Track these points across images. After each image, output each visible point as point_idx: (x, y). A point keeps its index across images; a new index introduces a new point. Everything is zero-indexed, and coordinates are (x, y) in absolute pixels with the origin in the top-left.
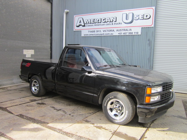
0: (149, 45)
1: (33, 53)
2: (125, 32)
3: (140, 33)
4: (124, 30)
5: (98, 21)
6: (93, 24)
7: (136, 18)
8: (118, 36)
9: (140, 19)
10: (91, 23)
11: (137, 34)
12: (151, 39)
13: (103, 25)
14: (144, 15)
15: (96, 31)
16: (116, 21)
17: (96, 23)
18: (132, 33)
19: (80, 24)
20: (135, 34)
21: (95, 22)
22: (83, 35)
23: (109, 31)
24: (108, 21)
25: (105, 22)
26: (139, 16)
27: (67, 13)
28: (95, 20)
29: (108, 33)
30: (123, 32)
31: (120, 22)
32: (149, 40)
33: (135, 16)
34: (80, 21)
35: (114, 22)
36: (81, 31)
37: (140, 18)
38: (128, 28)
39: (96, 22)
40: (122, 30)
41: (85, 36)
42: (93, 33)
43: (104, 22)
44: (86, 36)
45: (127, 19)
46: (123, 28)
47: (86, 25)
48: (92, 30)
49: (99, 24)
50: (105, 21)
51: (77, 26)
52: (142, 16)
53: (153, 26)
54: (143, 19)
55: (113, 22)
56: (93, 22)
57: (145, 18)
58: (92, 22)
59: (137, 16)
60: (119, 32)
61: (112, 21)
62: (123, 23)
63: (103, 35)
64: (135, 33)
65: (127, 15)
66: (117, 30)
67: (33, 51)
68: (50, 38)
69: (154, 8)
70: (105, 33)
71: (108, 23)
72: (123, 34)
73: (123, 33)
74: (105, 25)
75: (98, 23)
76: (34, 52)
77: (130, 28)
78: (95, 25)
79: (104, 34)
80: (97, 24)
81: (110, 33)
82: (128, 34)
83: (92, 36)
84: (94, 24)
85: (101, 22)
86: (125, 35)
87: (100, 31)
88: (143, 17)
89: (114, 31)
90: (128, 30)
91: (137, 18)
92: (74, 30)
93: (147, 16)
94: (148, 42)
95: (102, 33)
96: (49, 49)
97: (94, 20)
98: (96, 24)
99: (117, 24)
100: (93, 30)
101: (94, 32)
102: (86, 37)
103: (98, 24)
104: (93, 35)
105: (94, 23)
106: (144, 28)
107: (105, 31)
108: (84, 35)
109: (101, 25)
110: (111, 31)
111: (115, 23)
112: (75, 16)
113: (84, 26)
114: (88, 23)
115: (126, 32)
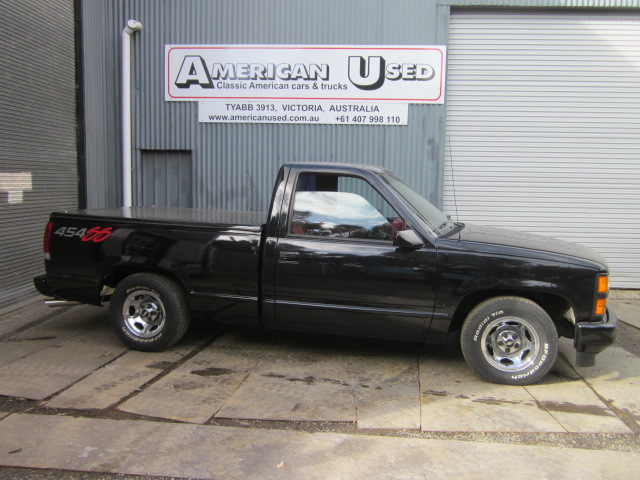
0: (433, 157)
1: (29, 186)
2: (357, 114)
3: (404, 121)
4: (356, 108)
5: (263, 73)
6: (244, 82)
7: (392, 74)
8: (334, 127)
9: (405, 79)
10: (235, 78)
11: (395, 123)
12: (437, 139)
13: (282, 87)
14: (415, 67)
15: (255, 107)
16: (327, 79)
17: (255, 79)
18: (382, 118)
19: (192, 77)
20: (391, 123)
21: (253, 76)
22: (203, 117)
23: (305, 108)
24: (301, 77)
25: (289, 78)
26: (399, 67)
27: (135, 33)
28: (253, 67)
29: (301, 113)
30: (352, 114)
31: (342, 84)
32: (431, 142)
33: (388, 68)
34: (193, 69)
35: (319, 82)
36: (196, 103)
37: (405, 76)
38: (370, 104)
39: (256, 76)
40: (348, 108)
41: (212, 121)
42: (246, 113)
43: (287, 76)
44: (218, 121)
45: (363, 74)
46: (352, 103)
47: (215, 82)
48: (241, 102)
49: (268, 82)
50: (290, 75)
51: (180, 86)
52: (409, 68)
54: (414, 79)
55: (316, 79)
57: (419, 75)
58: (239, 75)
59: (394, 68)
60: (340, 114)
61: (312, 76)
62: (351, 86)
63: (282, 122)
64: (391, 120)
65: (363, 62)
66: (332, 108)
68: (73, 125)
69: (443, 48)
70: (289, 114)
71: (300, 82)
72: (351, 122)
73: (351, 119)
74: (290, 87)
75: (265, 79)
76: (30, 179)
77: (374, 103)
78: (252, 86)
79: (288, 118)
80: (258, 81)
81: (309, 114)
82: (367, 122)
83: (243, 121)
84: (248, 82)
85: (273, 79)
86: (357, 123)
87: (271, 107)
88: (414, 73)
89: (320, 108)
90: (369, 109)
91: (396, 75)
92: (168, 98)
93: (423, 70)
94: (428, 148)
95: (280, 113)
96: (75, 170)
97: (249, 67)
98: (255, 82)
99: (332, 87)
100: (246, 102)
101: (250, 107)
102: (216, 127)
103: (263, 82)
104: (244, 118)
105: (248, 78)
106: (417, 104)
107: (290, 108)
108: (212, 118)
109: (274, 87)
110: (310, 108)
111: (325, 82)
112: (168, 47)
113: (210, 86)
114: (223, 74)
115: (362, 113)
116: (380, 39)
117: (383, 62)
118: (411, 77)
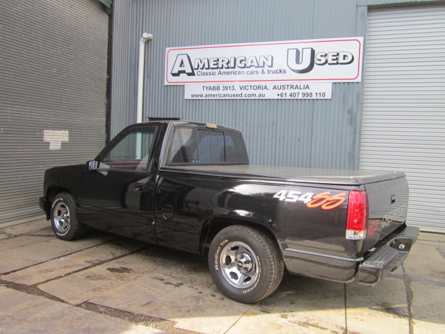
0: (351, 125)
1: (66, 139)
2: (293, 91)
3: (328, 96)
4: (292, 87)
5: (227, 64)
6: (214, 70)
7: (320, 60)
8: (275, 101)
9: (329, 64)
10: (209, 68)
11: (322, 98)
12: (355, 110)
13: (240, 73)
14: (338, 54)
15: (221, 88)
16: (272, 66)
17: (222, 68)
18: (311, 94)
19: (182, 69)
20: (318, 97)
21: (220, 66)
22: (188, 96)
23: (255, 88)
24: (253, 66)
25: (245, 67)
26: (326, 55)
27: (148, 41)
28: (220, 60)
29: (252, 92)
30: (289, 91)
31: (282, 69)
32: (350, 112)
33: (317, 56)
34: (182, 63)
35: (266, 69)
36: (183, 86)
37: (330, 61)
38: (302, 84)
39: (223, 66)
40: (286, 87)
41: (193, 98)
42: (216, 92)
43: (243, 66)
44: (197, 98)
46: (289, 83)
47: (196, 72)
48: (212, 85)
49: (230, 70)
50: (245, 65)
51: (174, 75)
52: (333, 56)
53: (359, 80)
54: (337, 63)
55: (263, 66)
56: (216, 66)
57: (341, 60)
58: (212, 66)
59: (322, 56)
60: (280, 92)
61: (261, 64)
63: (239, 98)
64: (318, 95)
65: (298, 52)
66: (275, 87)
67: (67, 132)
68: (104, 101)
69: (361, 39)
70: (244, 92)
71: (253, 69)
72: (288, 97)
73: (288, 95)
74: (245, 73)
75: (228, 68)
76: (68, 135)
77: (306, 83)
78: (220, 73)
79: (243, 95)
80: (224, 70)
81: (258, 92)
82: (300, 97)
83: (213, 98)
84: (217, 71)
85: (234, 67)
86: (293, 98)
87: (231, 88)
88: (337, 59)
89: (266, 87)
90: (302, 87)
91: (323, 60)
92: (166, 83)
93: (345, 56)
94: (347, 116)
95: (238, 91)
96: (104, 130)
97: (218, 60)
98: (222, 70)
99: (276, 72)
100: (215, 84)
101: (218, 88)
102: (196, 102)
103: (227, 70)
104: (214, 95)
105: (218, 68)
106: (340, 83)
107: (245, 88)
108: (193, 96)
109: (235, 73)
110: (259, 87)
111: (270, 69)
112: (167, 49)
113: (193, 74)
114: (201, 66)
115: (297, 91)
116: (311, 35)
117: (313, 52)
118: (335, 62)
